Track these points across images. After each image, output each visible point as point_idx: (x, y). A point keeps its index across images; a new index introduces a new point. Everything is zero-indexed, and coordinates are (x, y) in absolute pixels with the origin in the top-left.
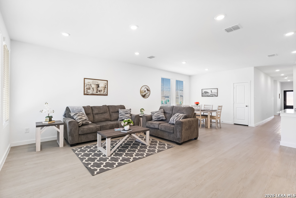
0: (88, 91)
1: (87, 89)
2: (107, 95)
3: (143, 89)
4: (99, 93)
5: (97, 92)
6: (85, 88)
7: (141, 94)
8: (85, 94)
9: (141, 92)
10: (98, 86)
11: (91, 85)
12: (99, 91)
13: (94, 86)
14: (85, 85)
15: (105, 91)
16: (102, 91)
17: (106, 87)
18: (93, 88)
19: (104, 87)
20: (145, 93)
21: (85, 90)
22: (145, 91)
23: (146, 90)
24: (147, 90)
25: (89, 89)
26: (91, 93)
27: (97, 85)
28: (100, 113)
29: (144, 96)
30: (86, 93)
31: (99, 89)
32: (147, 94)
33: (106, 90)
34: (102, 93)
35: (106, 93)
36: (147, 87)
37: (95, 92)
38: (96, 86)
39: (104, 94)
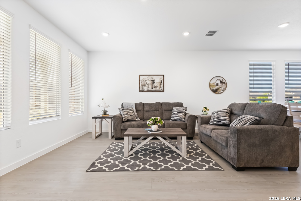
0: (144, 87)
1: (142, 85)
2: (163, 91)
3: (214, 81)
4: (154, 89)
5: (152, 89)
6: (141, 85)
7: (210, 88)
8: (140, 91)
9: (210, 86)
10: (153, 82)
11: (146, 81)
12: (155, 87)
13: (149, 82)
14: (141, 82)
15: (160, 87)
16: (157, 87)
17: (162, 83)
18: (148, 85)
19: (160, 83)
20: (217, 87)
21: (141, 87)
22: (217, 84)
23: (219, 82)
24: (221, 82)
25: (144, 85)
26: (146, 89)
27: (152, 80)
28: (151, 110)
29: (215, 91)
30: (141, 89)
31: (155, 85)
32: (221, 88)
33: (162, 86)
34: (158, 89)
35: (162, 89)
36: (221, 79)
37: (150, 89)
38: (151, 82)
39: (160, 90)
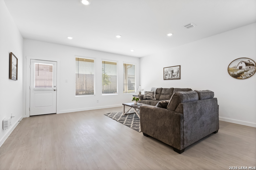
0: (166, 77)
1: (165, 75)
2: (180, 79)
3: (236, 65)
4: (173, 77)
5: (172, 77)
6: (164, 75)
7: (229, 73)
8: (164, 79)
10: (173, 72)
11: (168, 72)
12: (174, 76)
13: (170, 73)
14: (164, 73)
15: (178, 76)
16: (175, 75)
17: (179, 72)
18: (169, 74)
19: (177, 72)
20: (239, 71)
21: (165, 77)
22: (241, 68)
23: (243, 65)
25: (167, 75)
26: (168, 78)
27: (172, 71)
29: (237, 76)
30: (165, 78)
31: (174, 74)
33: (179, 74)
34: (176, 77)
35: (179, 77)
36: (246, 60)
37: (170, 77)
38: (171, 72)
39: (178, 78)
